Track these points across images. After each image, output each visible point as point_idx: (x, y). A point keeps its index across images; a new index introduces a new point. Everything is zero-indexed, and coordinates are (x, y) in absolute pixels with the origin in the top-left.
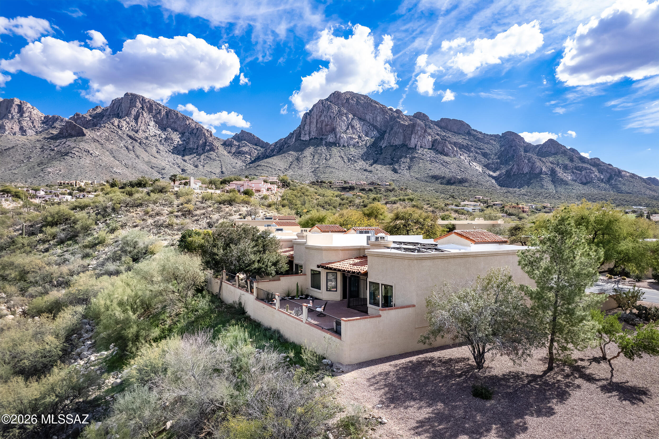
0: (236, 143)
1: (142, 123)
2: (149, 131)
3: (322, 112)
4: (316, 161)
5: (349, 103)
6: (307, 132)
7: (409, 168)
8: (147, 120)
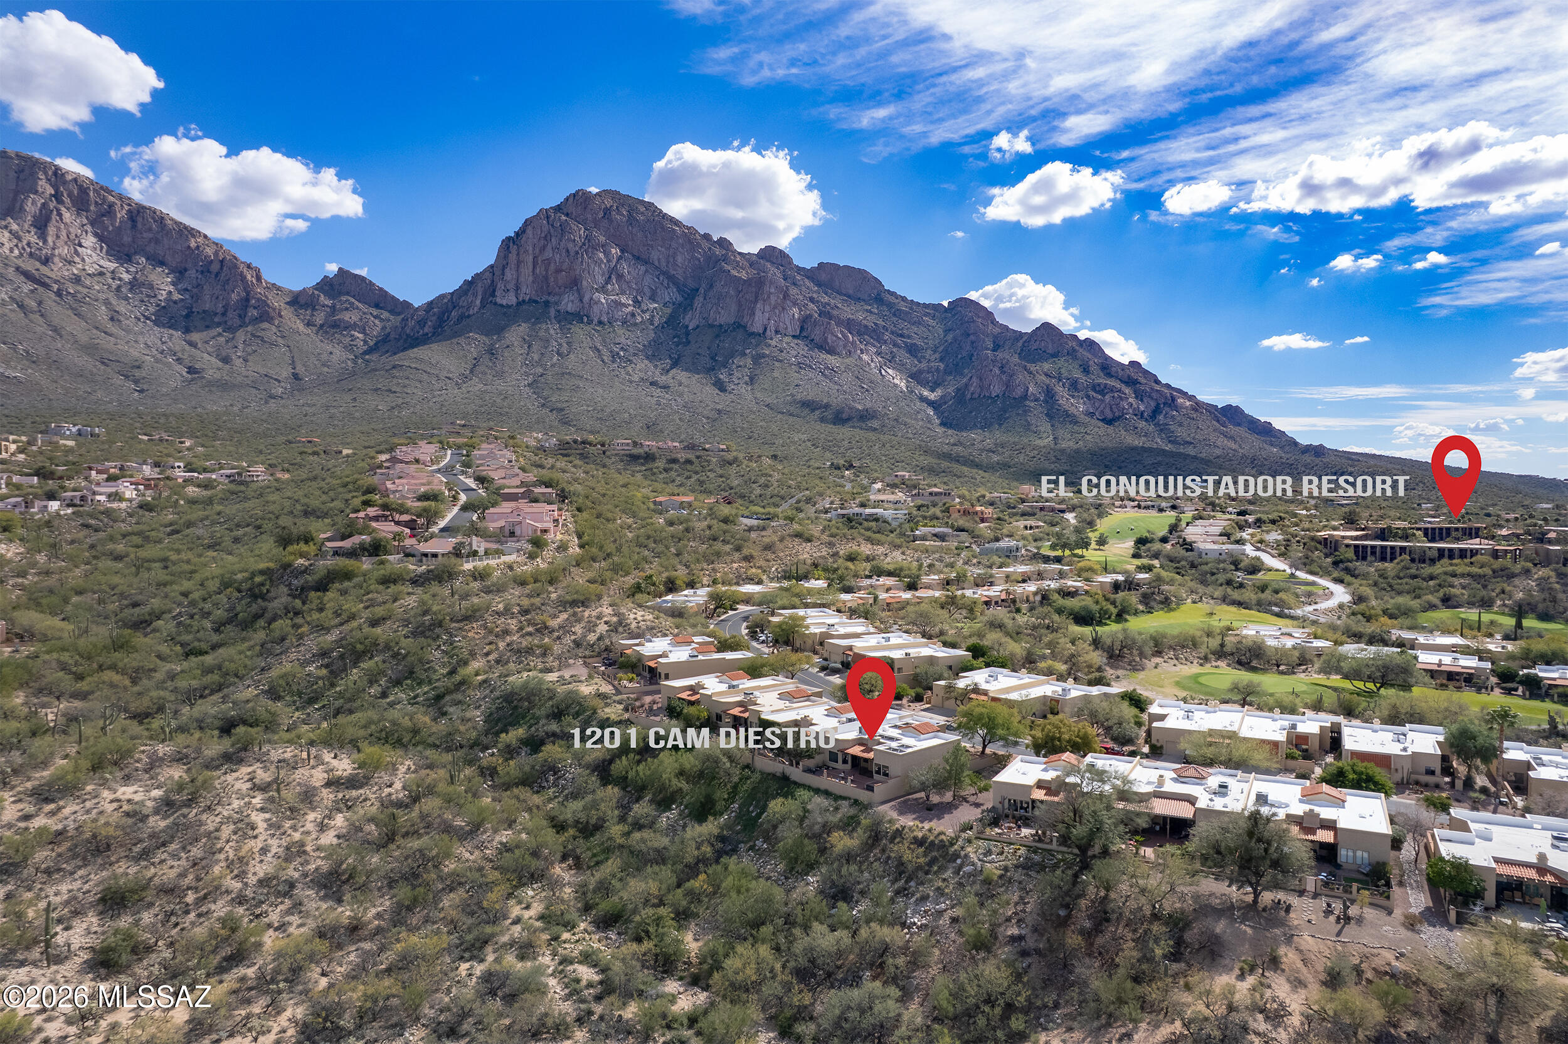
0: (323, 299)
1: (58, 237)
2: (83, 260)
3: (547, 238)
4: (536, 357)
5: (611, 221)
6: (511, 286)
7: (752, 380)
8: (75, 230)
